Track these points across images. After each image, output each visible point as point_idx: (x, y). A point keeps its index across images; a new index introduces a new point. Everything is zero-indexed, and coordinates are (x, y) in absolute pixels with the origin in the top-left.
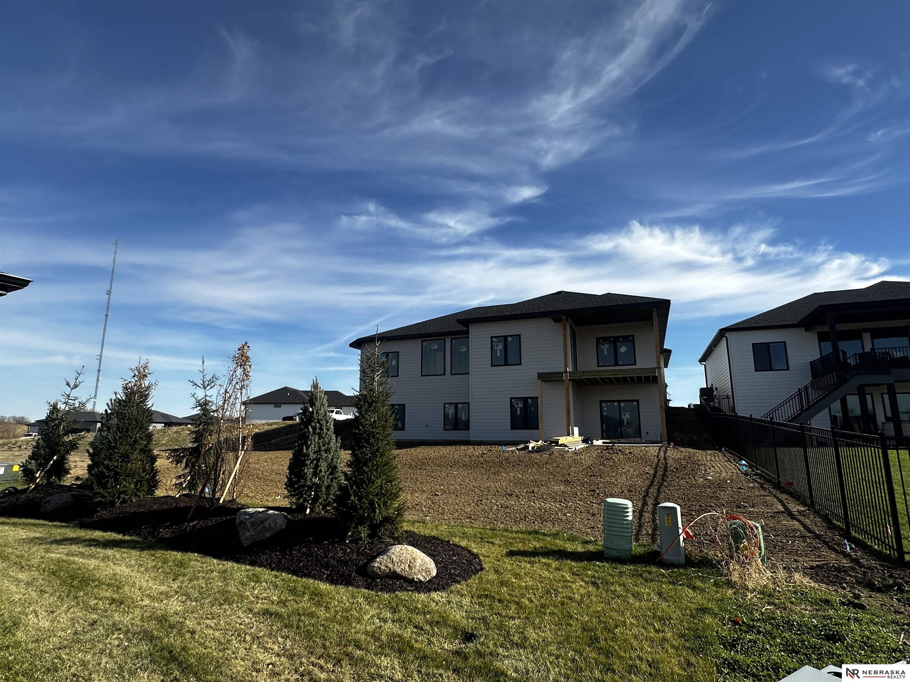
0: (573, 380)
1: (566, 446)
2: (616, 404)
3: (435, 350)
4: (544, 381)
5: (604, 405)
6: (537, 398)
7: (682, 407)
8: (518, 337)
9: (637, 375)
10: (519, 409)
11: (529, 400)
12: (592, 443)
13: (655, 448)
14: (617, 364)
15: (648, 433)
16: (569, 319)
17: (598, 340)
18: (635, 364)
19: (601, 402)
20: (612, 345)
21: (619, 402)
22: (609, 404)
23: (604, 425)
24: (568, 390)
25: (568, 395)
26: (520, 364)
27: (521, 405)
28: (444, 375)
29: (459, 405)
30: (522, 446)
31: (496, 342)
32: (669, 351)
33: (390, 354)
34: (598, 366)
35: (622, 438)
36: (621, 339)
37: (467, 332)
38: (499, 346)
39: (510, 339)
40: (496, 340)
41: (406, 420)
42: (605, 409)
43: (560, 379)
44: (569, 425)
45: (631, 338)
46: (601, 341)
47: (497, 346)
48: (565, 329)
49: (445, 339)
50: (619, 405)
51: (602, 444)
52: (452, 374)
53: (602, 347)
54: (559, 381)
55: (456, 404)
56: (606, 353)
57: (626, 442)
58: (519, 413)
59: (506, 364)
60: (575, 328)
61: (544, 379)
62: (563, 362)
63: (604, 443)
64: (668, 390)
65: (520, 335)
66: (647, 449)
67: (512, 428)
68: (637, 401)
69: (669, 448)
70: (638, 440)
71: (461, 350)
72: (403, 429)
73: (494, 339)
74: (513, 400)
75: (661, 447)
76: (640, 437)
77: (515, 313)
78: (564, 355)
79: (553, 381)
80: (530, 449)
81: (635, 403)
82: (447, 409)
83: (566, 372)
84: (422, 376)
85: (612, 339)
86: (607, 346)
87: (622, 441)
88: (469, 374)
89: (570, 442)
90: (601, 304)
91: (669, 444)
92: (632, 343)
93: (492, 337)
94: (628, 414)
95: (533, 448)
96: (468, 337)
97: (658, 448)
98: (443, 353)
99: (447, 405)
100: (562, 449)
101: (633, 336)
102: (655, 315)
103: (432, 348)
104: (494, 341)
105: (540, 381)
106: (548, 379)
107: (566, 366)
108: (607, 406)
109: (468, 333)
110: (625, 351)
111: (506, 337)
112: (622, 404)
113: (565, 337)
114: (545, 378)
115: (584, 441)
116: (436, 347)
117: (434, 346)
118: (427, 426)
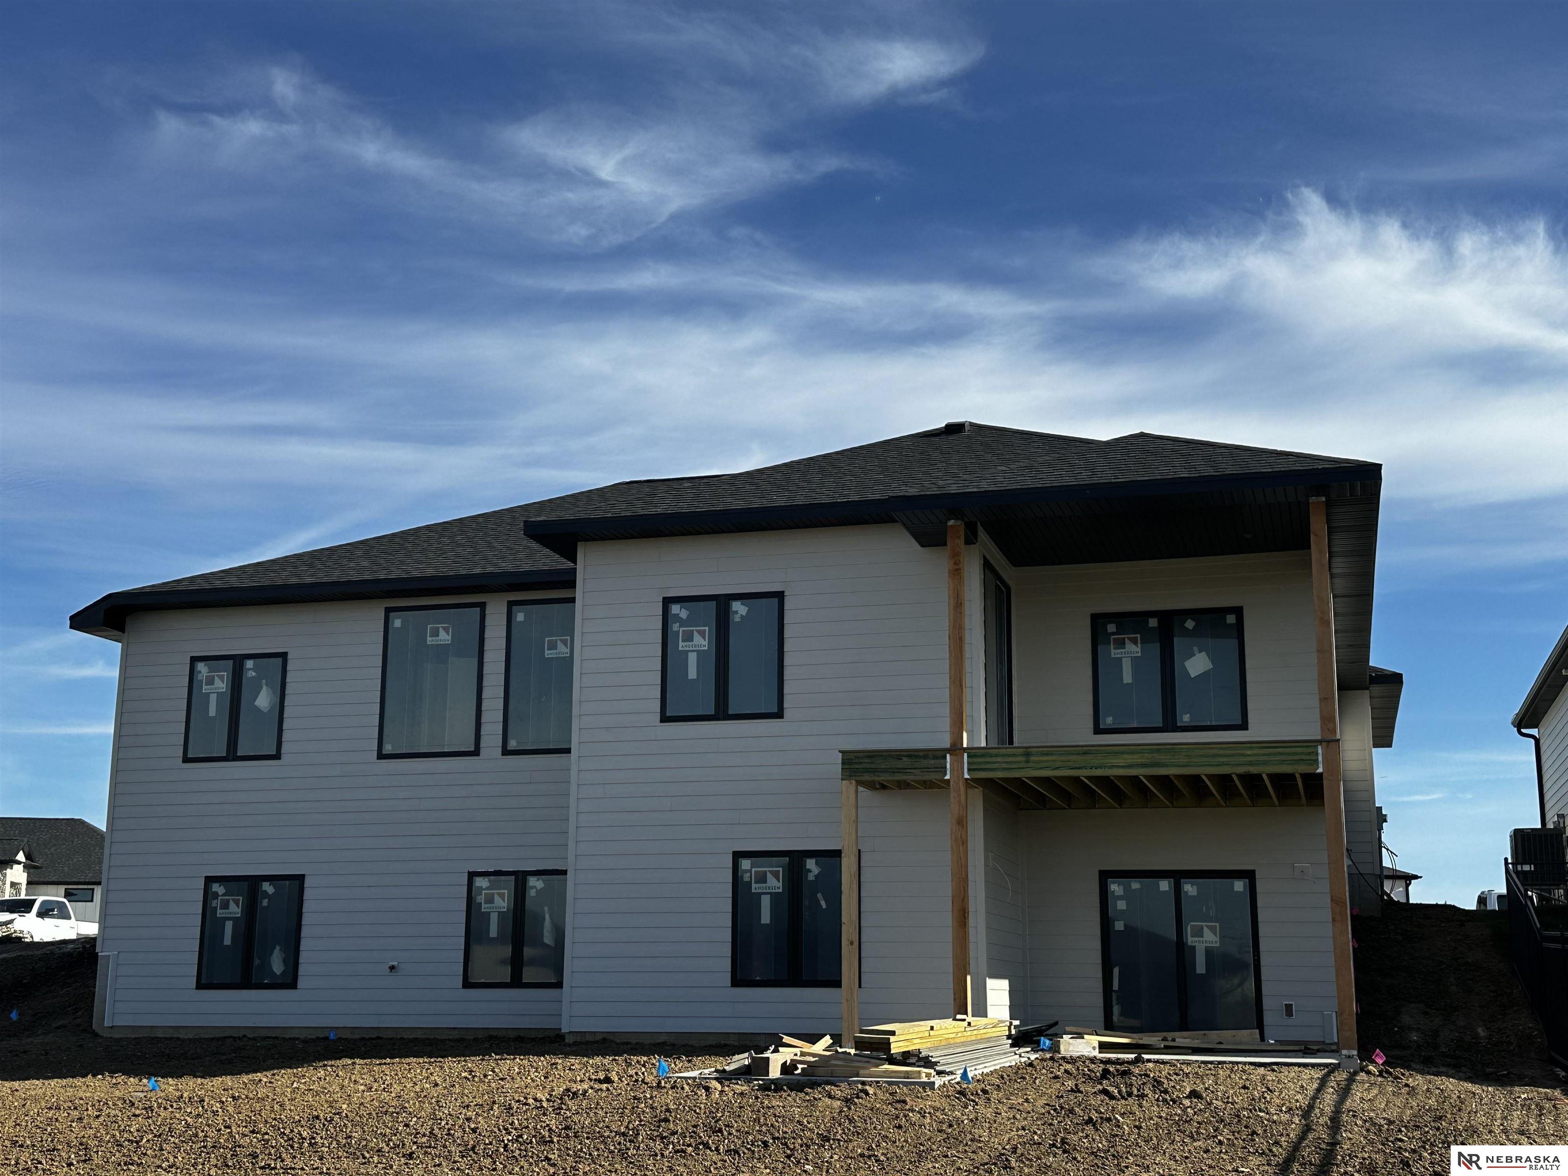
0: (988, 785)
1: (927, 1062)
2: (1164, 885)
3: (442, 652)
4: (871, 786)
5: (1115, 888)
6: (837, 854)
7: (1446, 907)
8: (775, 601)
9: (1241, 770)
10: (766, 901)
11: (811, 864)
12: (1055, 1048)
13: (1307, 1073)
14: (1170, 725)
15: (1289, 1008)
16: (982, 534)
17: (1098, 622)
18: (1244, 726)
19: (1105, 876)
20: (1155, 648)
21: (1178, 876)
22: (1135, 885)
23: (1116, 971)
24: (961, 822)
25: (964, 843)
26: (779, 715)
27: (775, 884)
28: (476, 753)
29: (532, 881)
30: (742, 1060)
31: (683, 623)
32: (1396, 680)
33: (249, 664)
34: (1098, 731)
35: (1184, 1027)
36: (1190, 624)
37: (568, 581)
38: (697, 637)
39: (739, 609)
40: (684, 614)
41: (305, 944)
42: (1122, 905)
43: (932, 777)
44: (961, 968)
45: (1231, 619)
46: (1111, 628)
47: (689, 637)
48: (956, 573)
49: (482, 606)
50: (1178, 890)
51: (1096, 1053)
52: (506, 752)
53: (1115, 653)
54: (928, 785)
55: (521, 878)
56: (1127, 678)
57: (1196, 1043)
58: (766, 918)
59: (721, 713)
60: (1008, 572)
61: (867, 777)
62: (946, 710)
63: (1103, 1047)
64: (1386, 837)
65: (780, 596)
66: (1271, 1076)
67: (736, 982)
68: (1249, 876)
69: (1362, 1076)
70: (1249, 1036)
71: (548, 654)
72: (292, 984)
73: (675, 609)
74: (745, 864)
75: (1332, 1069)
76: (1260, 1026)
77: (765, 503)
78: (952, 682)
79: (904, 785)
80: (775, 1072)
81: (1239, 885)
82: (481, 899)
83: (956, 748)
84: (381, 756)
85: (1153, 622)
86: (1133, 649)
87: (1180, 1042)
88: (568, 751)
89: (949, 1046)
90: (1106, 475)
91: (1366, 1054)
92: (1235, 642)
93: (667, 602)
94: (1212, 929)
95: (787, 1069)
96: (573, 600)
97: (1318, 1074)
98: (475, 661)
99: (481, 882)
100: (907, 1075)
101: (1238, 611)
102: (1318, 525)
103: (430, 640)
104: (677, 617)
105: (848, 787)
106: (883, 778)
107: (958, 725)
108: (1128, 895)
109: (572, 584)
110: (1205, 674)
111: (723, 602)
112: (1189, 888)
113: (958, 605)
114: (874, 771)
115: (1019, 1040)
116: (444, 637)
117: (436, 633)
118: (392, 968)
